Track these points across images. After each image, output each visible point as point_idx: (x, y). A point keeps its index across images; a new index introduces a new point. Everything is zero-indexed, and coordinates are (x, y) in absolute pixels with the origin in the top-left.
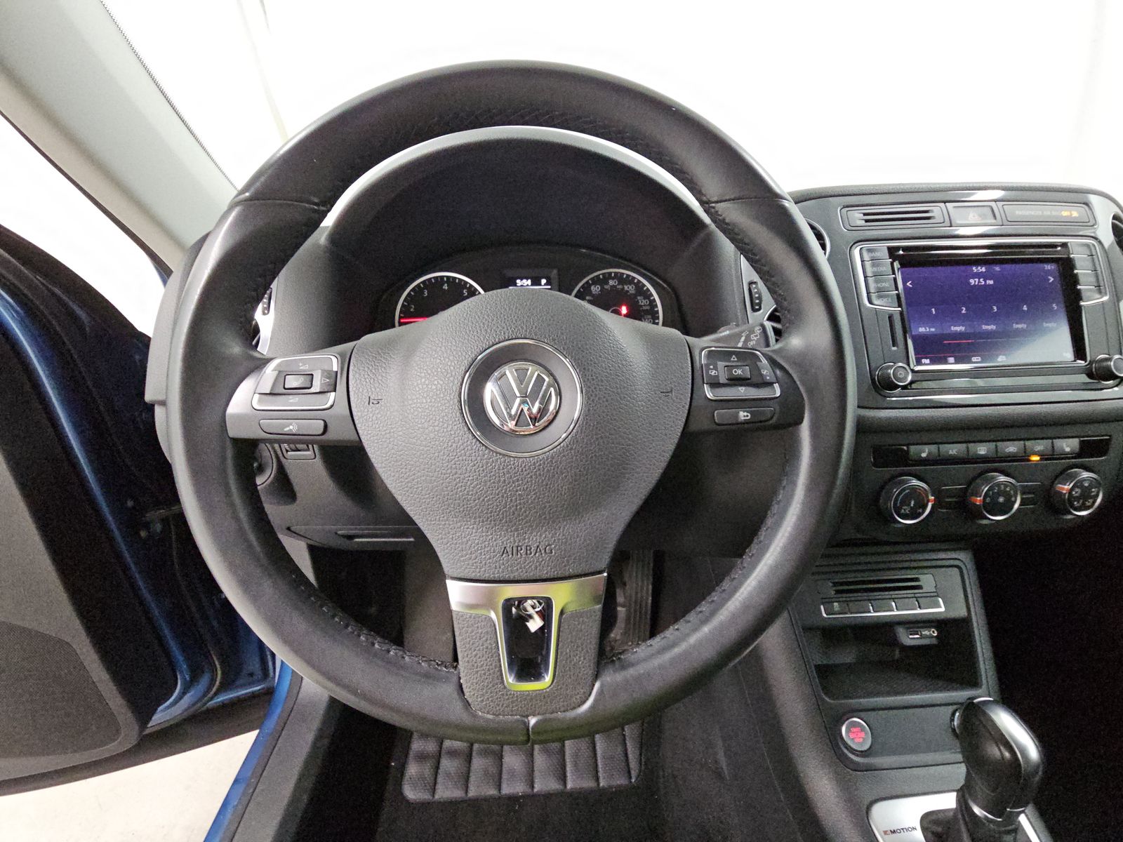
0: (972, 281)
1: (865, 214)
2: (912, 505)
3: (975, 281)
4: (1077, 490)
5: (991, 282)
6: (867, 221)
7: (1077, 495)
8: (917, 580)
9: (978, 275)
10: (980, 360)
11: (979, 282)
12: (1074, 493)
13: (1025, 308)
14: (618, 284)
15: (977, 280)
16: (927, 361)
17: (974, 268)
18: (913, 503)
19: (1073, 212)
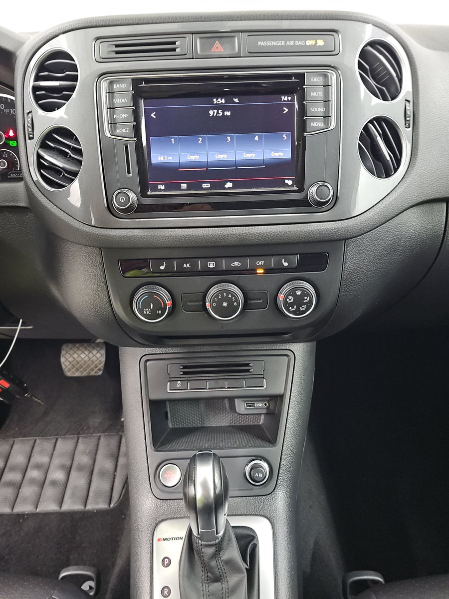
0: (211, 112)
1: (117, 46)
2: (152, 308)
3: (214, 113)
4: (290, 298)
5: (228, 113)
6: (117, 53)
7: (290, 301)
8: (248, 365)
9: (217, 107)
10: (209, 186)
11: (218, 113)
12: (288, 300)
13: (257, 138)
14: (5, 108)
15: (216, 111)
16: (162, 187)
17: (215, 100)
18: (152, 305)
19: (318, 41)
